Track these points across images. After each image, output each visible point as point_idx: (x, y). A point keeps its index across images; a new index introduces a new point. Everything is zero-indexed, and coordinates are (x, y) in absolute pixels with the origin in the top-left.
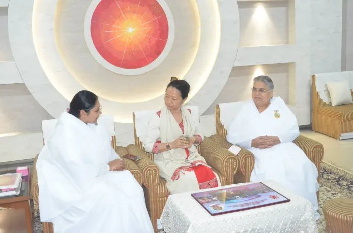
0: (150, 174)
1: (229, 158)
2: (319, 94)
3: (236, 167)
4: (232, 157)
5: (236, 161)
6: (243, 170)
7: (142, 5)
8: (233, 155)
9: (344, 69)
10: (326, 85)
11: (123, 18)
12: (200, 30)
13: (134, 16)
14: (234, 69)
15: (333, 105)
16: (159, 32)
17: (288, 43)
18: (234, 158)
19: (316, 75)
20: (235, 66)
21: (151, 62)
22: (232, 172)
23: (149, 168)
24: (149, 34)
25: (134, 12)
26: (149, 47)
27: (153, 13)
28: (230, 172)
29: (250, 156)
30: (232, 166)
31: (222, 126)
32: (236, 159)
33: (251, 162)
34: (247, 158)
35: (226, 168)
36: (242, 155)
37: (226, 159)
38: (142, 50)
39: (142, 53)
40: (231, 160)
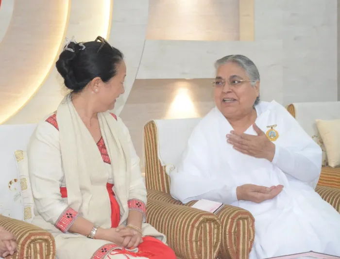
0: (35, 252)
1: (204, 221)
3: (217, 242)
4: (211, 218)
5: (218, 228)
8: (212, 214)
15: (332, 165)
17: (238, 38)
18: (214, 221)
19: (296, 106)
22: (211, 252)
23: (33, 238)
28: (206, 253)
29: (247, 218)
30: (210, 239)
31: (161, 167)
32: (217, 223)
33: (249, 231)
34: (241, 222)
35: (196, 244)
36: (230, 215)
37: (198, 223)
40: (208, 225)
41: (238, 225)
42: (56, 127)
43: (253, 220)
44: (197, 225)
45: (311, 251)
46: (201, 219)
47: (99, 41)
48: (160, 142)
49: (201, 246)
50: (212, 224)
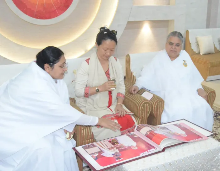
1: (145, 104)
2: (191, 45)
3: (149, 111)
4: (147, 102)
5: (150, 106)
6: (155, 113)
8: (148, 101)
9: (208, 26)
10: (196, 39)
14: (129, 23)
15: (201, 54)
17: (169, 4)
18: (148, 103)
19: (189, 30)
20: (129, 20)
21: (60, 14)
22: (147, 115)
28: (145, 115)
29: (161, 102)
30: (147, 110)
31: (132, 73)
32: (150, 104)
33: (162, 106)
34: (159, 103)
35: (141, 111)
36: (155, 101)
37: (142, 104)
38: (53, 3)
39: (53, 5)
40: (146, 105)
41: (158, 104)
42: (88, 63)
43: (164, 102)
45: (184, 119)
46: (143, 103)
47: (102, 30)
48: (131, 63)
49: (143, 112)
50: (148, 104)
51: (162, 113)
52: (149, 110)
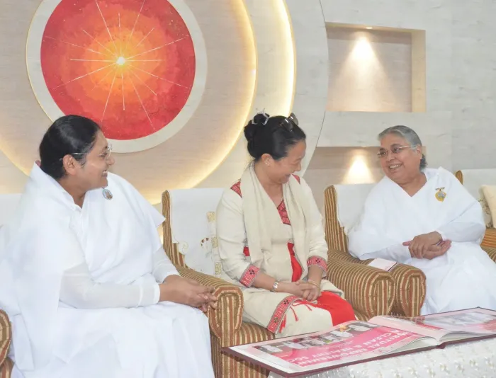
0: (225, 304)
1: (379, 279)
3: (391, 298)
4: (386, 276)
6: (405, 304)
7: (145, 13)
8: (387, 272)
11: (107, 35)
12: (254, 72)
13: (130, 34)
16: (176, 70)
17: (410, 110)
18: (389, 278)
19: (463, 171)
20: (319, 145)
21: (158, 128)
22: (386, 307)
23: (223, 292)
24: (156, 71)
25: (130, 26)
26: (155, 99)
27: (167, 32)
28: (381, 308)
29: (419, 276)
31: (340, 228)
32: (391, 280)
33: (421, 288)
34: (414, 279)
35: (372, 299)
36: (404, 273)
37: (374, 280)
38: (142, 103)
39: (142, 108)
40: (383, 282)
41: (411, 282)
42: (240, 194)
43: (425, 278)
44: (373, 282)
46: (377, 276)
49: (376, 301)
50: (387, 281)
51: (421, 306)
52: (390, 296)
